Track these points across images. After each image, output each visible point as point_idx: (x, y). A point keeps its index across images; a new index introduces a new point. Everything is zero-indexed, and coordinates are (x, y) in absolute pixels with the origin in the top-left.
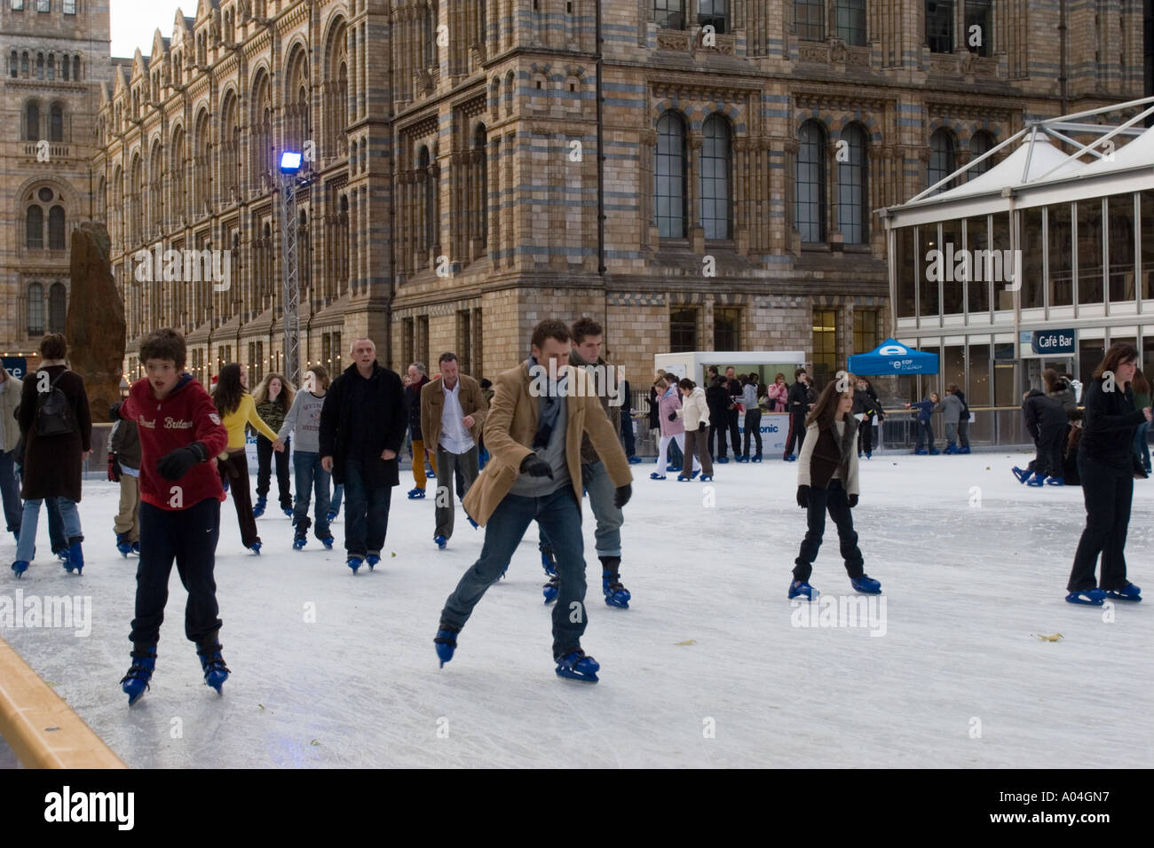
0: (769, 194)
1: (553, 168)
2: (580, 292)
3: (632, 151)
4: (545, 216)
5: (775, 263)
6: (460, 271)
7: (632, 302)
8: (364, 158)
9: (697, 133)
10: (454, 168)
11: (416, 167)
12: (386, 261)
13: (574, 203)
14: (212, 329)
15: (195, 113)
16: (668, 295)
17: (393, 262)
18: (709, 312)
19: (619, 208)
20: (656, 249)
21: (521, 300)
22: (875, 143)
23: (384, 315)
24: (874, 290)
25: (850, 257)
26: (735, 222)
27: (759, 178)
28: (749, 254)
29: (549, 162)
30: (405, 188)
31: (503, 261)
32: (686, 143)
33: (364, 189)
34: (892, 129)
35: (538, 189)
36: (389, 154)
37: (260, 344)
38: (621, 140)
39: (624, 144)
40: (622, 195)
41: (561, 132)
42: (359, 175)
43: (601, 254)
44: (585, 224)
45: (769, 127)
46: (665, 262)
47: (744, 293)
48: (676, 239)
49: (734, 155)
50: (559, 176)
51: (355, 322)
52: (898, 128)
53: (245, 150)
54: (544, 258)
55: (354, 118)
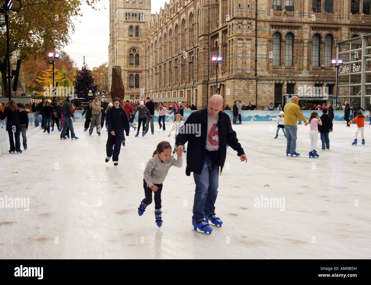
0: (303, 54)
1: (243, 48)
2: (249, 80)
3: (265, 43)
4: (241, 61)
5: (304, 72)
6: (223, 74)
7: (264, 83)
8: (202, 44)
9: (284, 38)
10: (222, 47)
11: (215, 47)
12: (207, 71)
13: (249, 57)
14: (172, 87)
15: (169, 30)
16: (274, 81)
17: (209, 71)
18: (285, 85)
19: (261, 58)
20: (271, 69)
21: (234, 82)
22: (335, 40)
23: (206, 85)
24: (332, 79)
25: (326, 71)
26: (294, 62)
27: (301, 50)
28: (297, 70)
29: (242, 47)
30: (212, 52)
31: (230, 72)
32: (281, 41)
33: (202, 52)
34: (340, 36)
35: (239, 54)
36: (208, 43)
37: (182, 91)
38: (262, 40)
39: (263, 42)
40: (262, 55)
41: (245, 39)
42: (201, 49)
43: (256, 70)
44: (251, 63)
45: (304, 36)
46: (273, 72)
47: (295, 81)
48: (277, 66)
49: (294, 44)
50: (245, 50)
51: (200, 87)
52: (341, 36)
53: (180, 40)
54: (240, 72)
55: (200, 34)
